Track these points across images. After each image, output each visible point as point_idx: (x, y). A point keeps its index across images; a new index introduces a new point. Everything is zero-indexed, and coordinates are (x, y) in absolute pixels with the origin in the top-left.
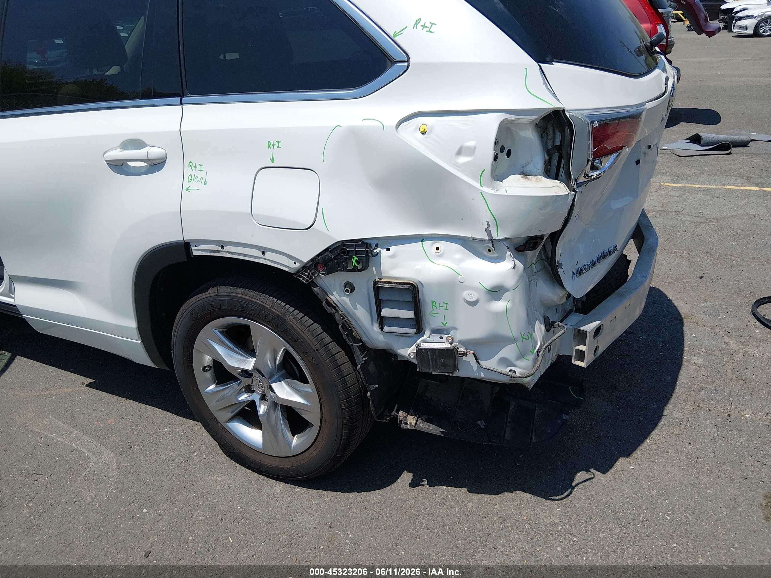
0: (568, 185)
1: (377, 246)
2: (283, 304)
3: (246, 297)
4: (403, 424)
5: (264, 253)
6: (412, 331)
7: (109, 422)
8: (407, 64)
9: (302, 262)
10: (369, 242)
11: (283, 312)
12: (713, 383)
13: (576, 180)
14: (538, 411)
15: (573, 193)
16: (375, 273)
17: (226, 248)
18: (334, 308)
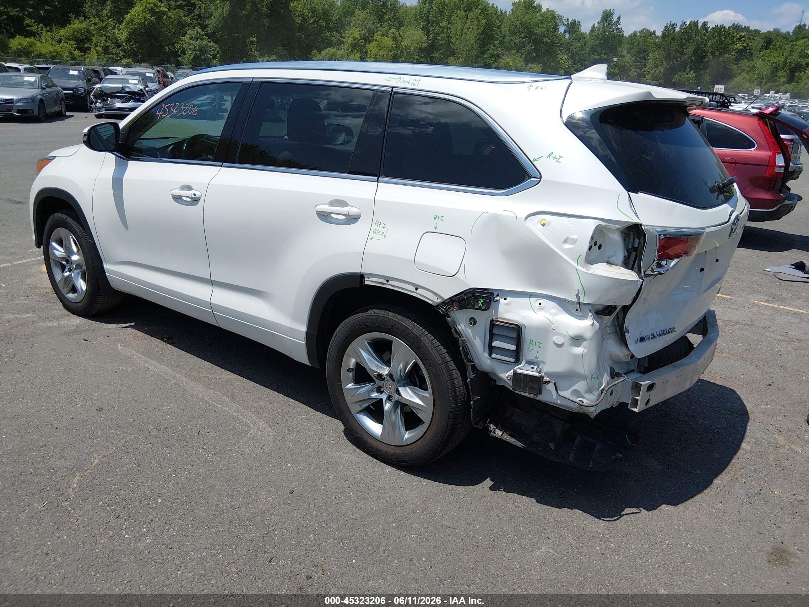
0: (639, 273)
1: (498, 295)
2: (421, 328)
3: (395, 319)
4: (492, 433)
5: (416, 289)
6: (512, 360)
7: (261, 404)
8: (539, 180)
9: (443, 298)
10: (493, 292)
11: (420, 333)
12: (754, 465)
13: (644, 272)
14: (597, 447)
15: (641, 280)
16: (494, 314)
17: (390, 282)
18: (459, 335)
